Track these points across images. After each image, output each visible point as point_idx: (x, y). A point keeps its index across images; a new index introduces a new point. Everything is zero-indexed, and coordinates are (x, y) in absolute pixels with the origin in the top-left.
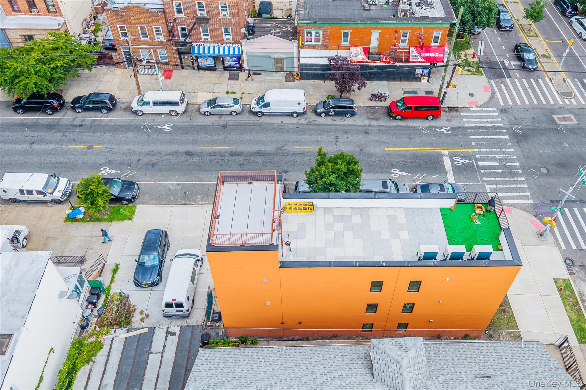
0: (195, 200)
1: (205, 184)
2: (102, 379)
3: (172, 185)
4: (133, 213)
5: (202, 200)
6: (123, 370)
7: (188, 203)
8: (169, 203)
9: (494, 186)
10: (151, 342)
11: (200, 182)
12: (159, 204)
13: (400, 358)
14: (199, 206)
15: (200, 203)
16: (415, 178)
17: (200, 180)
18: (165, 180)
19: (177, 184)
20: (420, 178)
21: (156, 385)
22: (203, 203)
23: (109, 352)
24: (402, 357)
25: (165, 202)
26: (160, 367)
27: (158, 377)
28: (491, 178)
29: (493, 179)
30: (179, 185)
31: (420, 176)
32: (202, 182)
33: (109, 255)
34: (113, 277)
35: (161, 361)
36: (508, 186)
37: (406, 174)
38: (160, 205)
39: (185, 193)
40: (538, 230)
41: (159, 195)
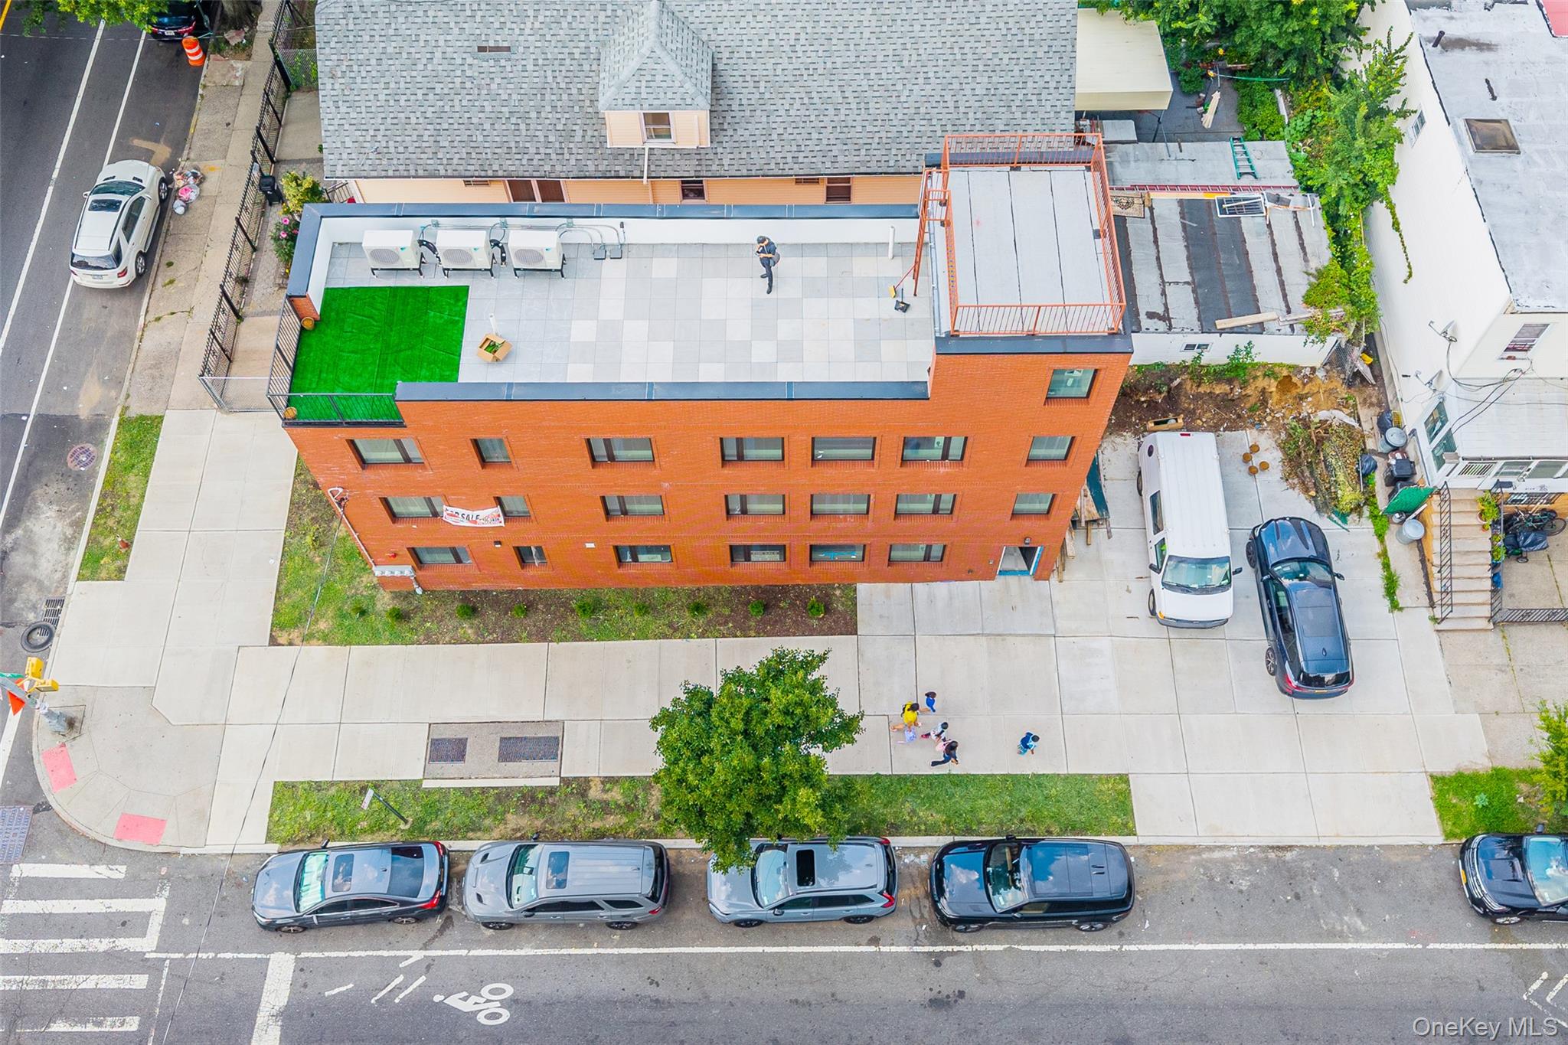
0: (1251, 863)
1: (1238, 937)
2: (1274, 244)
3: (1358, 936)
4: (1443, 808)
5: (1225, 863)
6: (1236, 257)
7: (1272, 855)
8: (1339, 855)
9: (124, 943)
10: (1197, 302)
11: (1259, 946)
12: (1371, 847)
13: (659, 52)
14: (1230, 842)
15: (1229, 854)
16: (423, 979)
17: (1262, 958)
18: (1394, 955)
19: (1342, 937)
20: (401, 978)
21: (1155, 230)
22: (1217, 855)
23: (1283, 290)
24: (653, 55)
25: (1355, 858)
26: (1158, 258)
27: (1156, 241)
28: (114, 985)
29: (109, 982)
30: (1333, 935)
31: (399, 988)
32: (1250, 946)
33: (1438, 647)
34: (1386, 566)
35: (1160, 268)
36: (69, 945)
37: (454, 1001)
38: (1365, 842)
39: (1297, 897)
40: (68, 745)
41: (1387, 886)
